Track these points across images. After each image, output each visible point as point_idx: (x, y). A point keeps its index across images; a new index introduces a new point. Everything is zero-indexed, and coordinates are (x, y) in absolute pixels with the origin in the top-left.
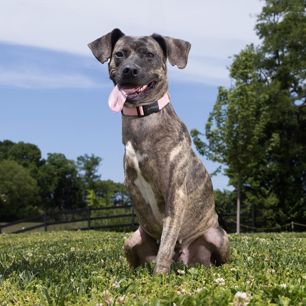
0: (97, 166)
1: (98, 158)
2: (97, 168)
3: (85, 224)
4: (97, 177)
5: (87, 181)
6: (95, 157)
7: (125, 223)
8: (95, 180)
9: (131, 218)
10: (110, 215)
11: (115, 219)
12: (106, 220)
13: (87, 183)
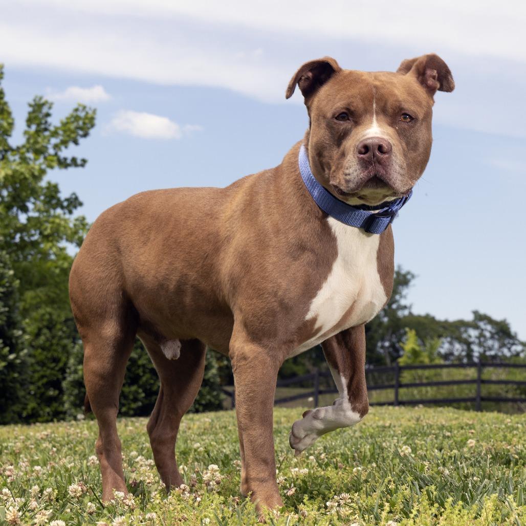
0: (405, 287)
1: (408, 273)
2: (405, 291)
3: (390, 394)
4: (405, 307)
5: (386, 315)
6: (403, 272)
7: (464, 396)
8: (401, 314)
9: (475, 386)
10: (435, 379)
11: (445, 387)
12: (429, 389)
13: (386, 320)
